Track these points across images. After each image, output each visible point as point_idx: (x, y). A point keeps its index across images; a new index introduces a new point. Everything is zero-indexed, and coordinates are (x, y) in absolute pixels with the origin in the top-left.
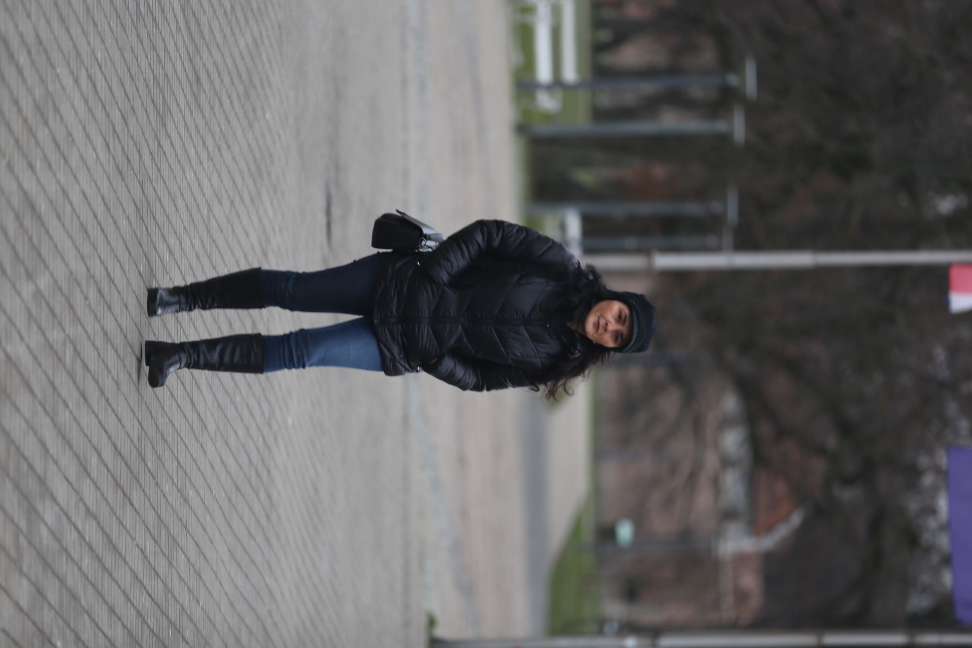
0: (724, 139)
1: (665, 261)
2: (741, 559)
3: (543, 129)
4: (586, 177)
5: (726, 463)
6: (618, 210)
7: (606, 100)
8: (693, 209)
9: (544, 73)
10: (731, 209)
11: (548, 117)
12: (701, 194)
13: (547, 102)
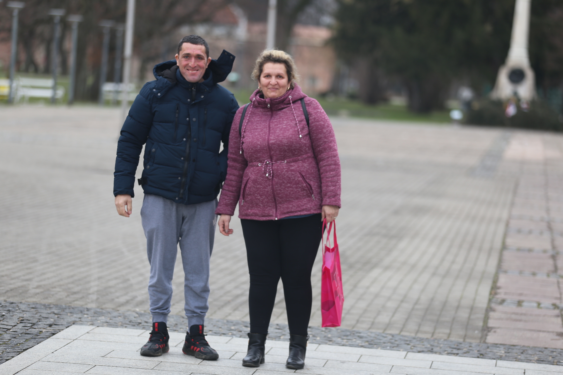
0: (81, 25)
1: (128, 50)
2: (249, 30)
3: (70, 95)
4: (90, 81)
5: (208, 33)
6: (105, 69)
7: (58, 70)
8: (106, 39)
9: (48, 94)
10: (107, 25)
11: (66, 94)
12: (100, 35)
13: (60, 93)
